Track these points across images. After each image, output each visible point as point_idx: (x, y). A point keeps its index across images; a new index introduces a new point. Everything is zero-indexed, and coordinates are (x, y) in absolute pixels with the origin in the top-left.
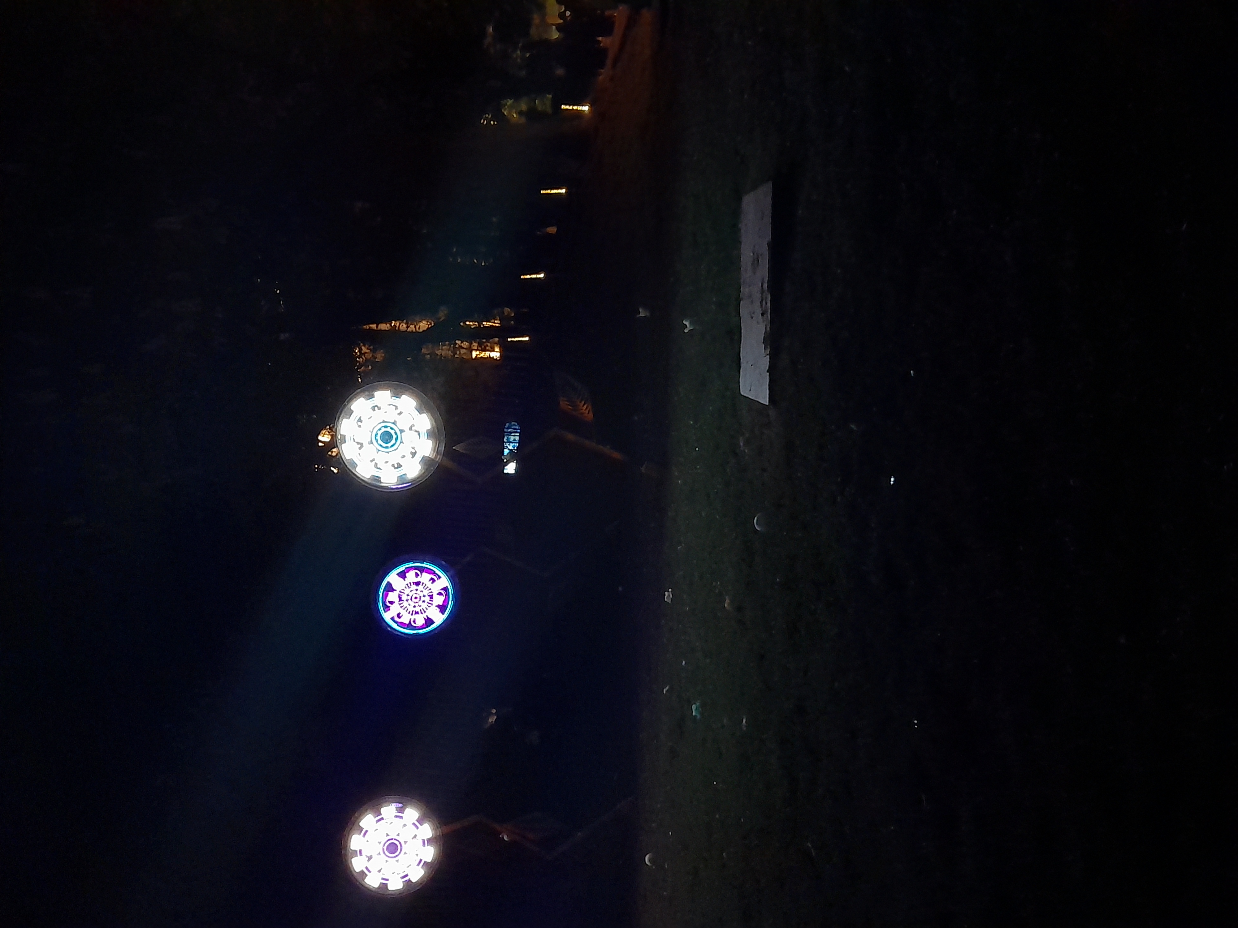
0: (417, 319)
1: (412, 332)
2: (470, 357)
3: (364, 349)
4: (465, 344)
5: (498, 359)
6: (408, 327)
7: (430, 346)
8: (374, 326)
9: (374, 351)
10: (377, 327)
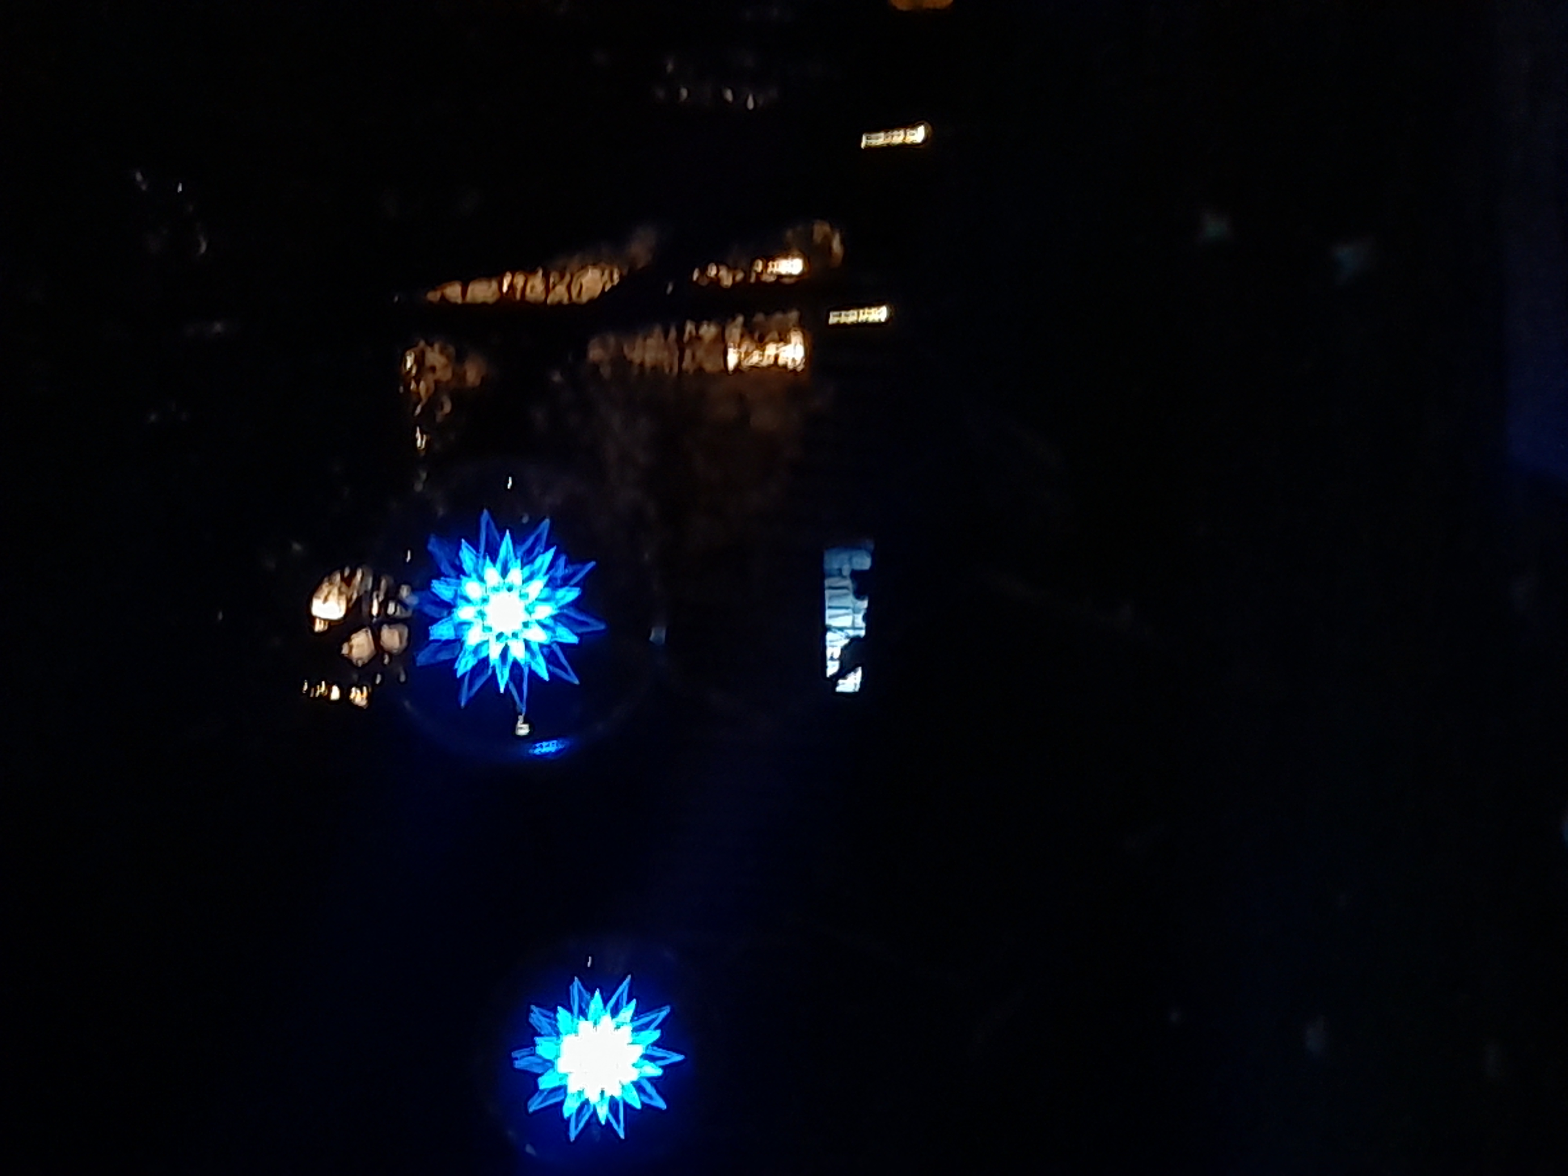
0: (575, 263)
1: (560, 304)
2: (722, 366)
3: (434, 357)
4: (708, 331)
5: (799, 369)
6: (547, 290)
7: (612, 340)
8: (453, 292)
10: (464, 293)
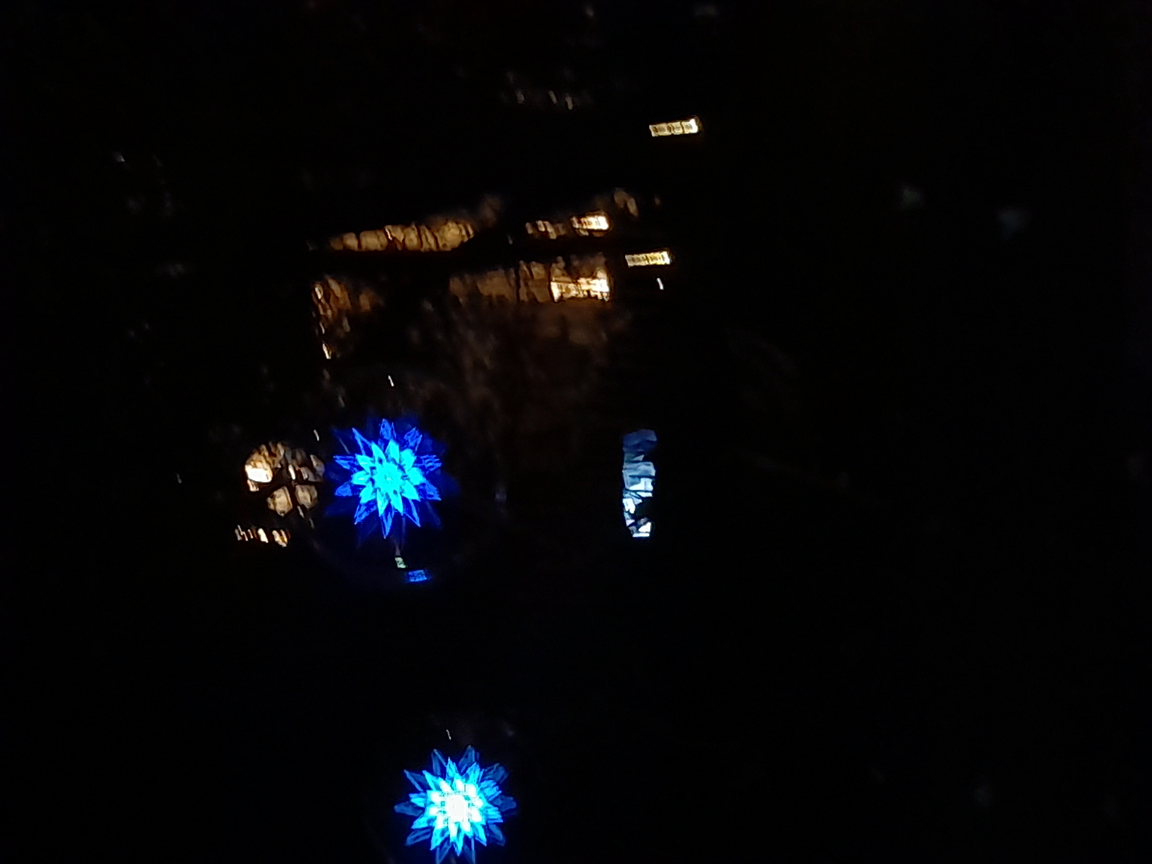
1: (430, 251)
2: (550, 299)
3: (337, 289)
4: (538, 270)
5: (606, 299)
6: (420, 241)
7: (468, 278)
8: (351, 241)
9: (354, 294)
10: (359, 242)
